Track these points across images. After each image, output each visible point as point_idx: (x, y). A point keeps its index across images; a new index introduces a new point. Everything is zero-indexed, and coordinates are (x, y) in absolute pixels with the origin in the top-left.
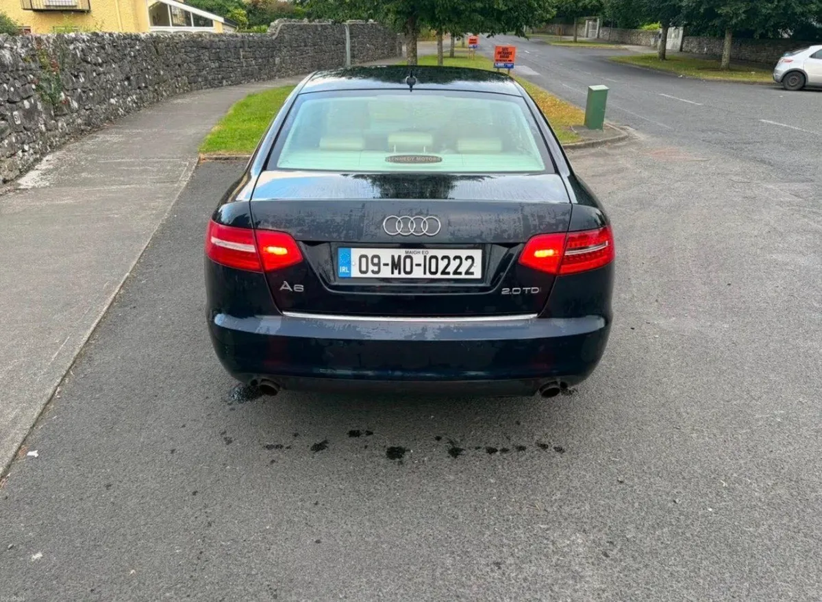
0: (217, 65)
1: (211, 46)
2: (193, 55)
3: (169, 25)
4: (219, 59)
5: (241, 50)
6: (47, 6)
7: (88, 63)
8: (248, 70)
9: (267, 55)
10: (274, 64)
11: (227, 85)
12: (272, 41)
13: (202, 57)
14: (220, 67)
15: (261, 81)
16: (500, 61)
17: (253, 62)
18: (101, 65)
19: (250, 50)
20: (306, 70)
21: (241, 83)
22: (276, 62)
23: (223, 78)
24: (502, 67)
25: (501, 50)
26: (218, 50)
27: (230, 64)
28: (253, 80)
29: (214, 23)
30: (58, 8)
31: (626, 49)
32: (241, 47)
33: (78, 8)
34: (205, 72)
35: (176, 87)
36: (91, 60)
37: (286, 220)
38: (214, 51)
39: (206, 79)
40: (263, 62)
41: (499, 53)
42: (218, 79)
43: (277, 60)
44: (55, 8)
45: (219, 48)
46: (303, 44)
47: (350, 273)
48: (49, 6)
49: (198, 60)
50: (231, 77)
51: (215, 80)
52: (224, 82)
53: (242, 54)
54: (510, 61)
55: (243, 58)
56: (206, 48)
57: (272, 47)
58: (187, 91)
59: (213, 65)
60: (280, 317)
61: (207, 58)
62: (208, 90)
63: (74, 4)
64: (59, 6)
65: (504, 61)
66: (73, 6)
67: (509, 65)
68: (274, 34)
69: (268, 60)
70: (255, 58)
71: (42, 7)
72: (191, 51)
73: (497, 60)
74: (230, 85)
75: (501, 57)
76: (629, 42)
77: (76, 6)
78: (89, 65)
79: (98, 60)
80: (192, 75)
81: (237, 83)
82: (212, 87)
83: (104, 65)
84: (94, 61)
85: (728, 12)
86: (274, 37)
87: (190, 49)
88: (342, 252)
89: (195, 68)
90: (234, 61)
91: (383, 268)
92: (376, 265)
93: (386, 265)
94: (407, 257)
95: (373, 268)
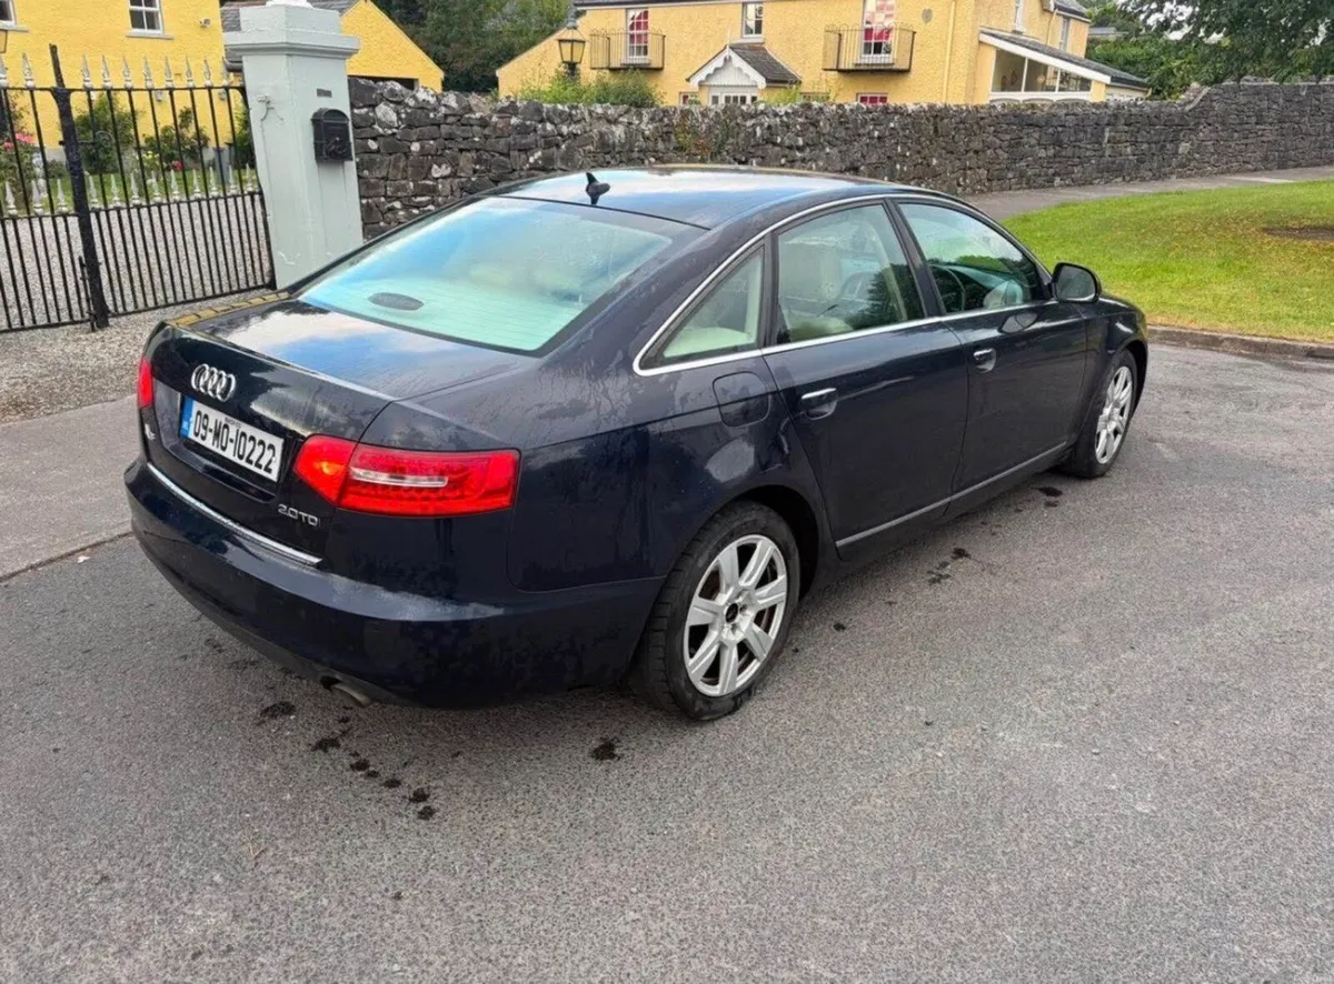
0: (1051, 152)
1: (1047, 123)
2: (1008, 137)
3: (1019, 90)
4: (1058, 143)
5: (1107, 129)
6: (856, 65)
7: (775, 144)
8: (1113, 163)
9: (1163, 138)
10: (1177, 153)
11: (1061, 186)
12: (1183, 115)
13: (1025, 140)
14: (1055, 156)
15: (1137, 182)
17: (1129, 150)
18: (800, 149)
19: (1126, 128)
20: (1250, 166)
21: (1091, 184)
22: (1180, 150)
23: (1055, 175)
26: (1060, 129)
27: (1077, 150)
28: (1120, 179)
29: (1093, 85)
30: (870, 68)
32: (1108, 125)
33: (894, 67)
34: (1023, 164)
35: (959, 185)
36: (782, 142)
38: (1051, 130)
39: (1022, 175)
40: (1150, 148)
42: (1046, 175)
43: (1184, 147)
44: (866, 68)
45: (1063, 126)
46: (1254, 120)
47: (188, 431)
48: (860, 65)
49: (1016, 143)
50: (1073, 172)
51: (1040, 176)
52: (1057, 180)
53: (1107, 135)
55: (1109, 142)
56: (1037, 126)
57: (1179, 126)
58: (982, 191)
59: (1042, 153)
61: (1033, 142)
62: (1021, 192)
63: (891, 62)
64: (872, 65)
66: (889, 64)
68: (1190, 102)
69: (1163, 147)
70: (1135, 143)
71: (851, 67)
72: (1006, 130)
74: (1069, 185)
77: (893, 64)
78: (777, 149)
79: (797, 141)
80: (998, 167)
81: (1085, 183)
82: (1030, 188)
83: (808, 150)
84: (787, 142)
86: (1188, 108)
87: (1005, 126)
88: (188, 401)
89: (1006, 155)
90: (1089, 146)
91: (210, 436)
92: (205, 428)
93: (211, 431)
94: (226, 426)
95: (202, 432)
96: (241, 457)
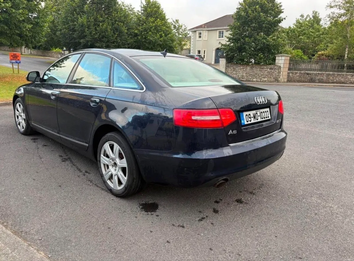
16: (13, 60)
24: (14, 63)
25: (13, 55)
31: (49, 59)
37: (229, 103)
41: (12, 56)
47: (244, 123)
54: (19, 60)
60: (229, 147)
65: (15, 60)
67: (19, 62)
73: (11, 59)
75: (13, 58)
76: (48, 56)
85: (99, 46)
88: (241, 114)
91: (252, 119)
92: (250, 118)
93: (252, 117)
94: (257, 113)
95: (249, 119)
96: (262, 118)
